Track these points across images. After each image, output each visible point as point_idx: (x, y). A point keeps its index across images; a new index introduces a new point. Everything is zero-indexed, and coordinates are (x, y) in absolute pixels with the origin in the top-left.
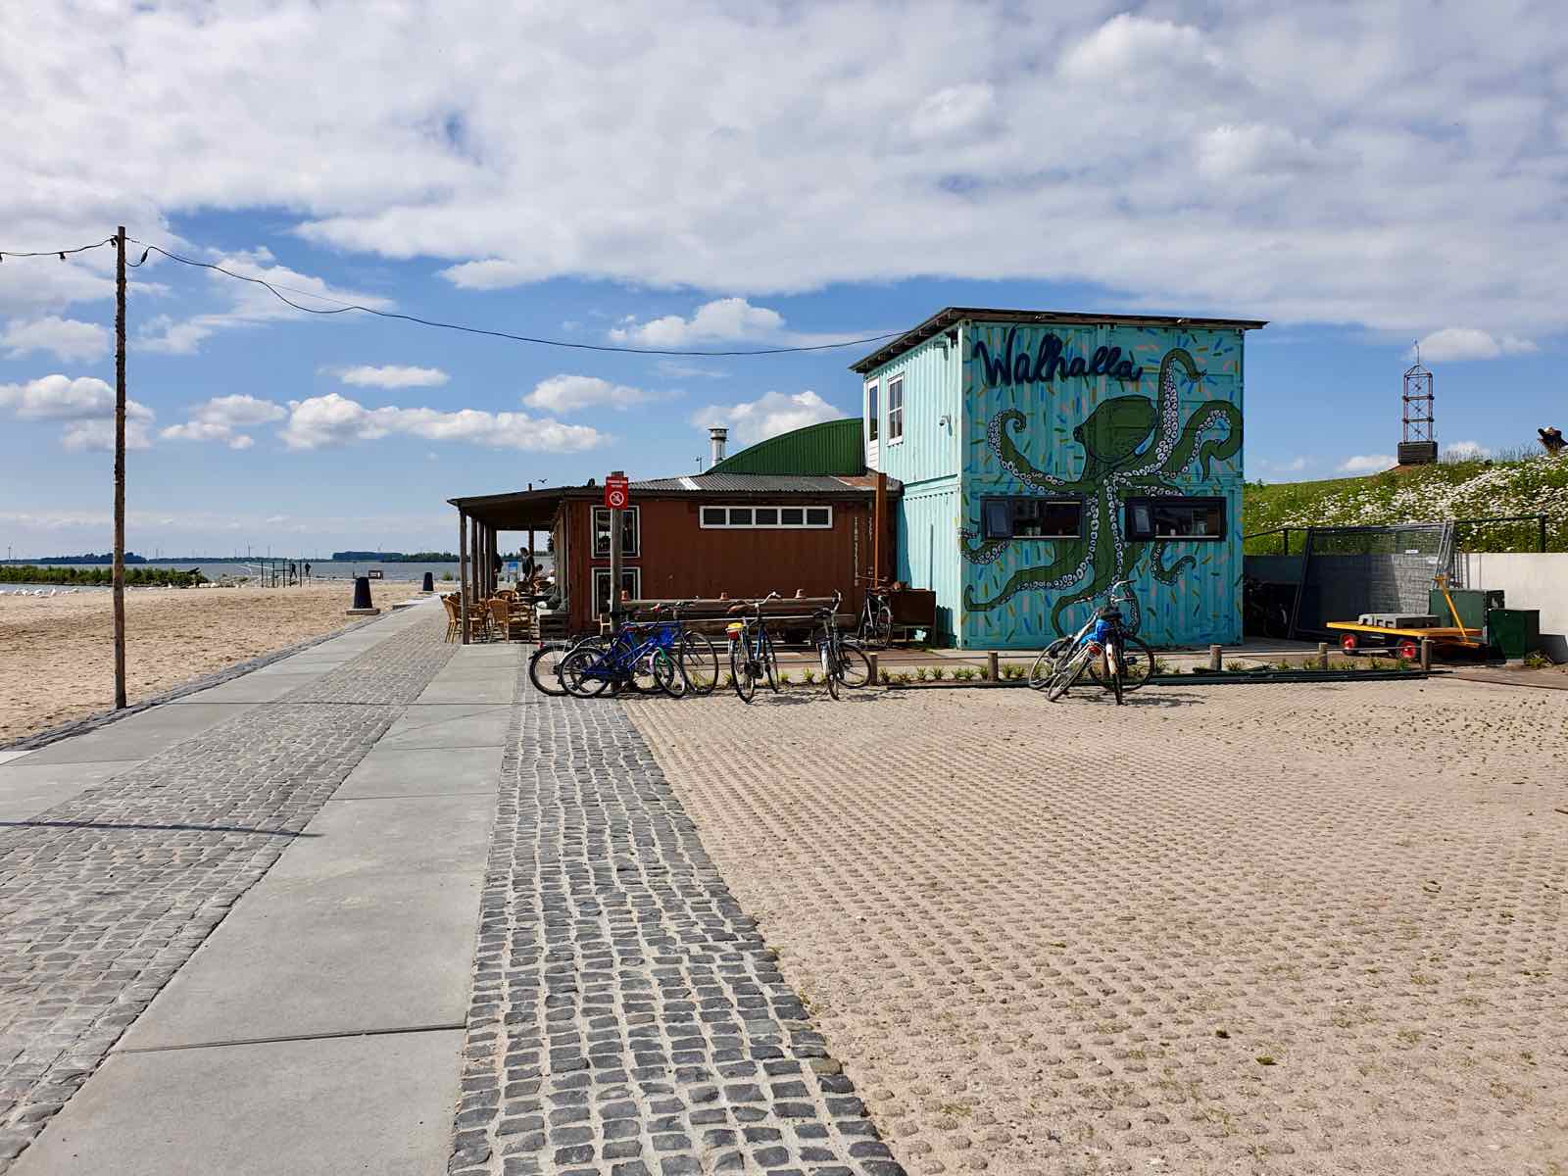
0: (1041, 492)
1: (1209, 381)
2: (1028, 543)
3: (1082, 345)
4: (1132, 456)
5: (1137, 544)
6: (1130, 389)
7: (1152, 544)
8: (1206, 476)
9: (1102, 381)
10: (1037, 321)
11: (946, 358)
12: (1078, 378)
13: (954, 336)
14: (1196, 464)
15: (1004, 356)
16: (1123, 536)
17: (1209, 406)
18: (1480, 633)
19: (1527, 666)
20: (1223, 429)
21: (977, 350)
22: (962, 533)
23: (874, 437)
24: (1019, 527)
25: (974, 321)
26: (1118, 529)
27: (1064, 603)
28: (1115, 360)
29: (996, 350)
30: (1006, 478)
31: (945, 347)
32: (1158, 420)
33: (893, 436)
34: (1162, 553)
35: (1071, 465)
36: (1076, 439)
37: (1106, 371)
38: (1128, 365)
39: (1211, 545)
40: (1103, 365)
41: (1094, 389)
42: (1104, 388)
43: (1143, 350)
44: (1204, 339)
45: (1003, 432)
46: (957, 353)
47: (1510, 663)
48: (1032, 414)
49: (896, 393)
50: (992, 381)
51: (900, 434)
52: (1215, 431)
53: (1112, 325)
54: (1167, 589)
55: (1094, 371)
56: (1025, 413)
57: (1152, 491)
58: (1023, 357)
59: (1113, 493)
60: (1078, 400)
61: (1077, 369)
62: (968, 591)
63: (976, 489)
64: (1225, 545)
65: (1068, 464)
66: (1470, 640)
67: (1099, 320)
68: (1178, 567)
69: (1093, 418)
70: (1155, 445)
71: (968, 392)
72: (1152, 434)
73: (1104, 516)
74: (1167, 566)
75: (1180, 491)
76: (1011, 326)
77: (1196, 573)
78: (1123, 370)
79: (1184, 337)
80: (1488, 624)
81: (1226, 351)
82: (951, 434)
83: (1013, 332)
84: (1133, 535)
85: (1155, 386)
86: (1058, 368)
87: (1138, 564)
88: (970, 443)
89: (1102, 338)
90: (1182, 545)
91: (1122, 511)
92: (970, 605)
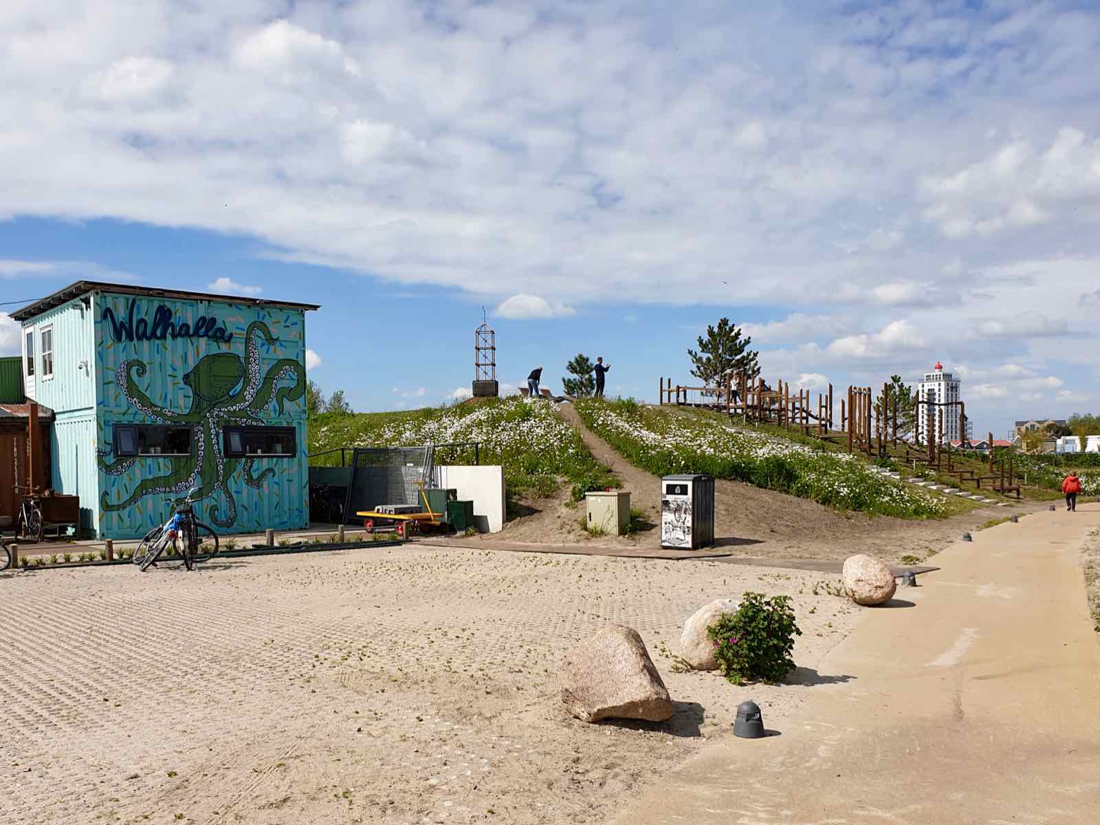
0: (159, 421)
1: (281, 345)
2: (151, 459)
3: (187, 315)
4: (227, 396)
5: (233, 460)
6: (224, 348)
7: (244, 460)
8: (281, 412)
9: (203, 342)
10: (151, 295)
11: (83, 317)
12: (185, 338)
13: (87, 302)
14: (273, 404)
15: (127, 320)
16: (222, 454)
17: (281, 363)
18: (443, 516)
19: (467, 535)
20: (292, 379)
21: (105, 314)
22: (99, 452)
23: (31, 373)
24: (143, 446)
25: (102, 292)
26: (219, 449)
28: (212, 327)
29: (121, 314)
30: (132, 411)
31: (82, 309)
32: (245, 371)
33: (45, 374)
34: (251, 467)
35: (181, 402)
36: (185, 383)
37: (206, 334)
38: (222, 331)
39: (285, 460)
40: (203, 329)
41: (197, 347)
42: (204, 346)
43: (233, 321)
44: (277, 315)
45: (129, 377)
46: (90, 314)
47: (458, 534)
48: (151, 363)
49: (47, 339)
50: (118, 338)
51: (51, 372)
52: (286, 381)
53: (209, 301)
54: (256, 491)
55: (196, 334)
56: (145, 363)
57: (243, 422)
58: (142, 321)
59: (214, 423)
60: (186, 354)
61: (183, 332)
62: (104, 496)
63: (108, 419)
64: (296, 460)
65: (180, 401)
66: (435, 520)
67: (200, 297)
68: (263, 475)
69: (197, 368)
70: (243, 389)
71: (100, 344)
72: (242, 380)
73: (209, 439)
74: (255, 476)
75: (263, 422)
76: (131, 297)
77: (276, 479)
78: (218, 334)
79: (262, 313)
80: (448, 510)
81: (292, 324)
82: (88, 375)
83: (134, 301)
84: (228, 452)
85: (242, 347)
86: (170, 330)
87: (234, 474)
88: (103, 384)
89: (202, 310)
90: (265, 460)
91: (221, 436)
92: (105, 506)
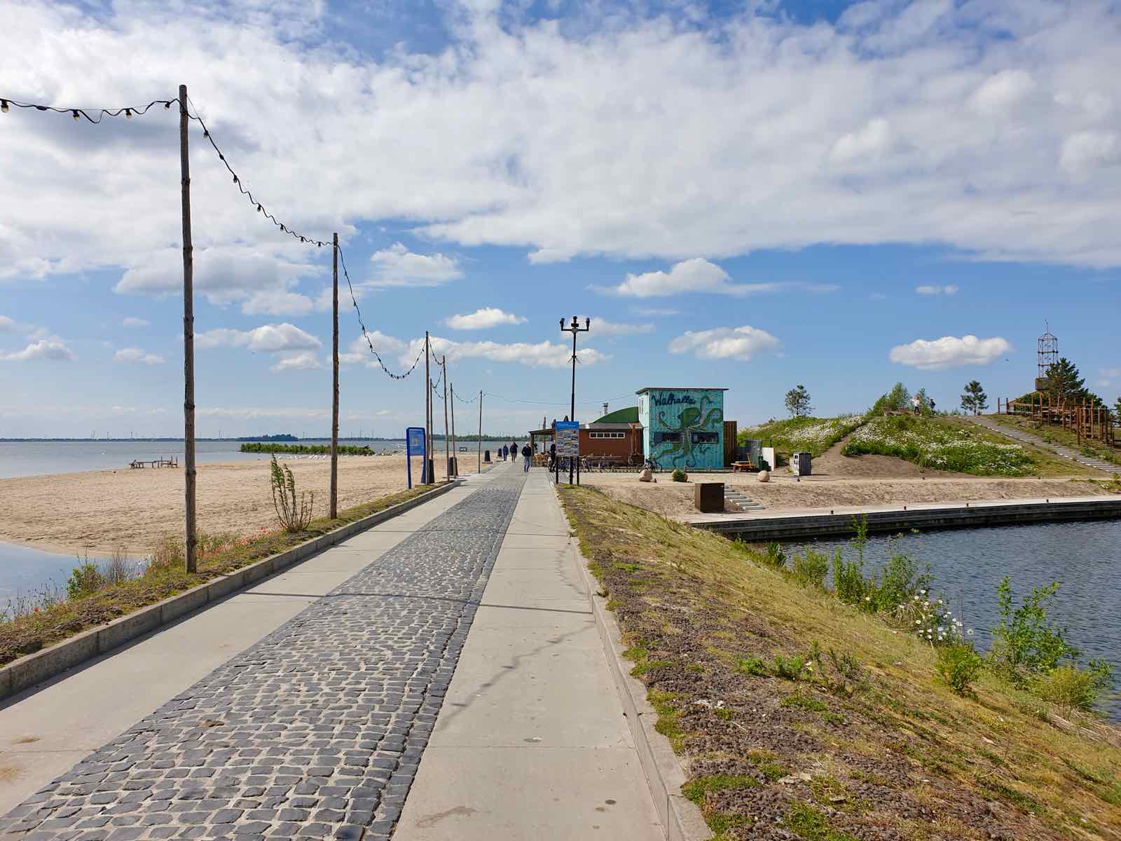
0: (670, 431)
1: (715, 403)
2: (666, 443)
3: (680, 396)
4: (693, 422)
5: (695, 444)
6: (693, 406)
7: (699, 444)
8: (713, 427)
9: (685, 404)
10: (668, 390)
11: (646, 399)
12: (679, 403)
13: (647, 394)
14: (710, 425)
15: (659, 399)
16: (691, 442)
17: (714, 410)
20: (718, 416)
21: (653, 397)
22: (650, 441)
24: (664, 440)
25: (651, 390)
26: (690, 440)
27: (676, 458)
28: (688, 399)
29: (658, 397)
30: (661, 428)
31: (645, 396)
32: (700, 413)
34: (701, 447)
35: (677, 424)
36: (678, 418)
37: (686, 402)
38: (692, 400)
39: (714, 444)
40: (685, 400)
41: (683, 406)
42: (686, 406)
43: (696, 397)
44: (713, 393)
45: (660, 417)
46: (648, 398)
48: (667, 412)
50: (656, 405)
52: (716, 416)
53: (687, 391)
54: (703, 455)
55: (683, 402)
56: (665, 412)
57: (698, 431)
58: (665, 399)
59: (688, 431)
60: (679, 409)
61: (679, 401)
62: (651, 455)
63: (653, 431)
64: (719, 445)
66: (751, 467)
67: (684, 390)
68: (705, 450)
69: (682, 413)
70: (699, 419)
71: (651, 406)
72: (699, 417)
73: (686, 437)
74: (703, 450)
75: (706, 431)
77: (711, 451)
78: (690, 401)
79: (707, 393)
81: (718, 396)
82: (648, 416)
83: (661, 393)
84: (693, 442)
85: (699, 405)
86: (674, 401)
87: (695, 449)
88: (652, 420)
89: (685, 394)
90: (707, 444)
91: (691, 436)
